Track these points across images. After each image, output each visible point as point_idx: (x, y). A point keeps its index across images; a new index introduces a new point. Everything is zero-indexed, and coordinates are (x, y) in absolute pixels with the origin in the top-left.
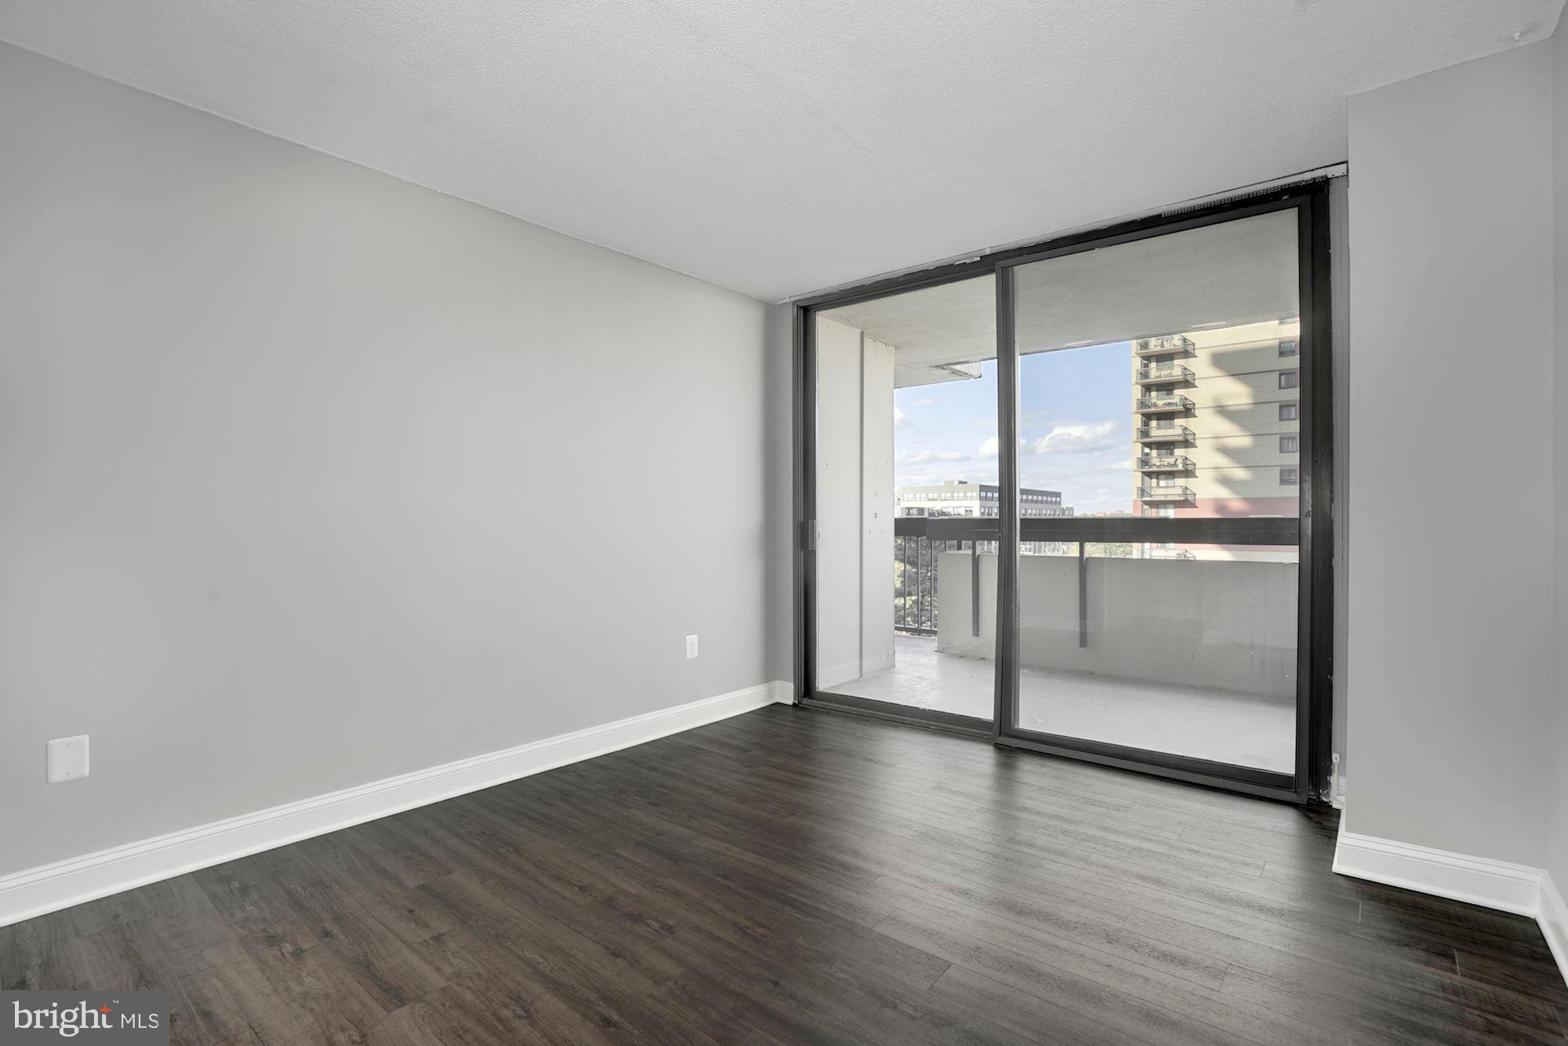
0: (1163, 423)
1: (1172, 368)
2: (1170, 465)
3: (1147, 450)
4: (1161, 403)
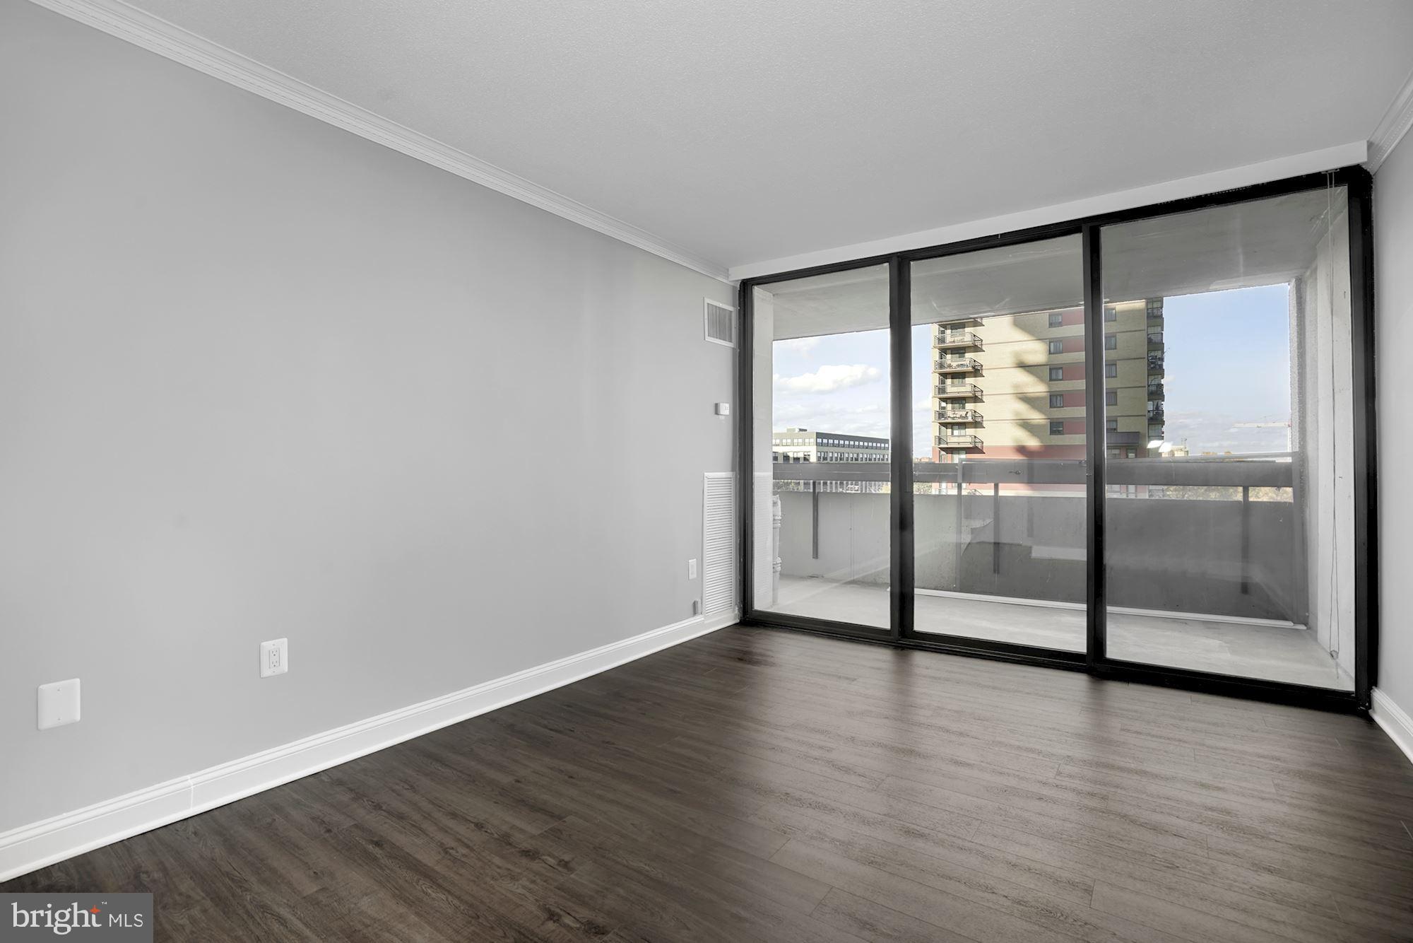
0: (956, 381)
1: (964, 335)
2: (962, 417)
3: (943, 404)
4: (954, 364)
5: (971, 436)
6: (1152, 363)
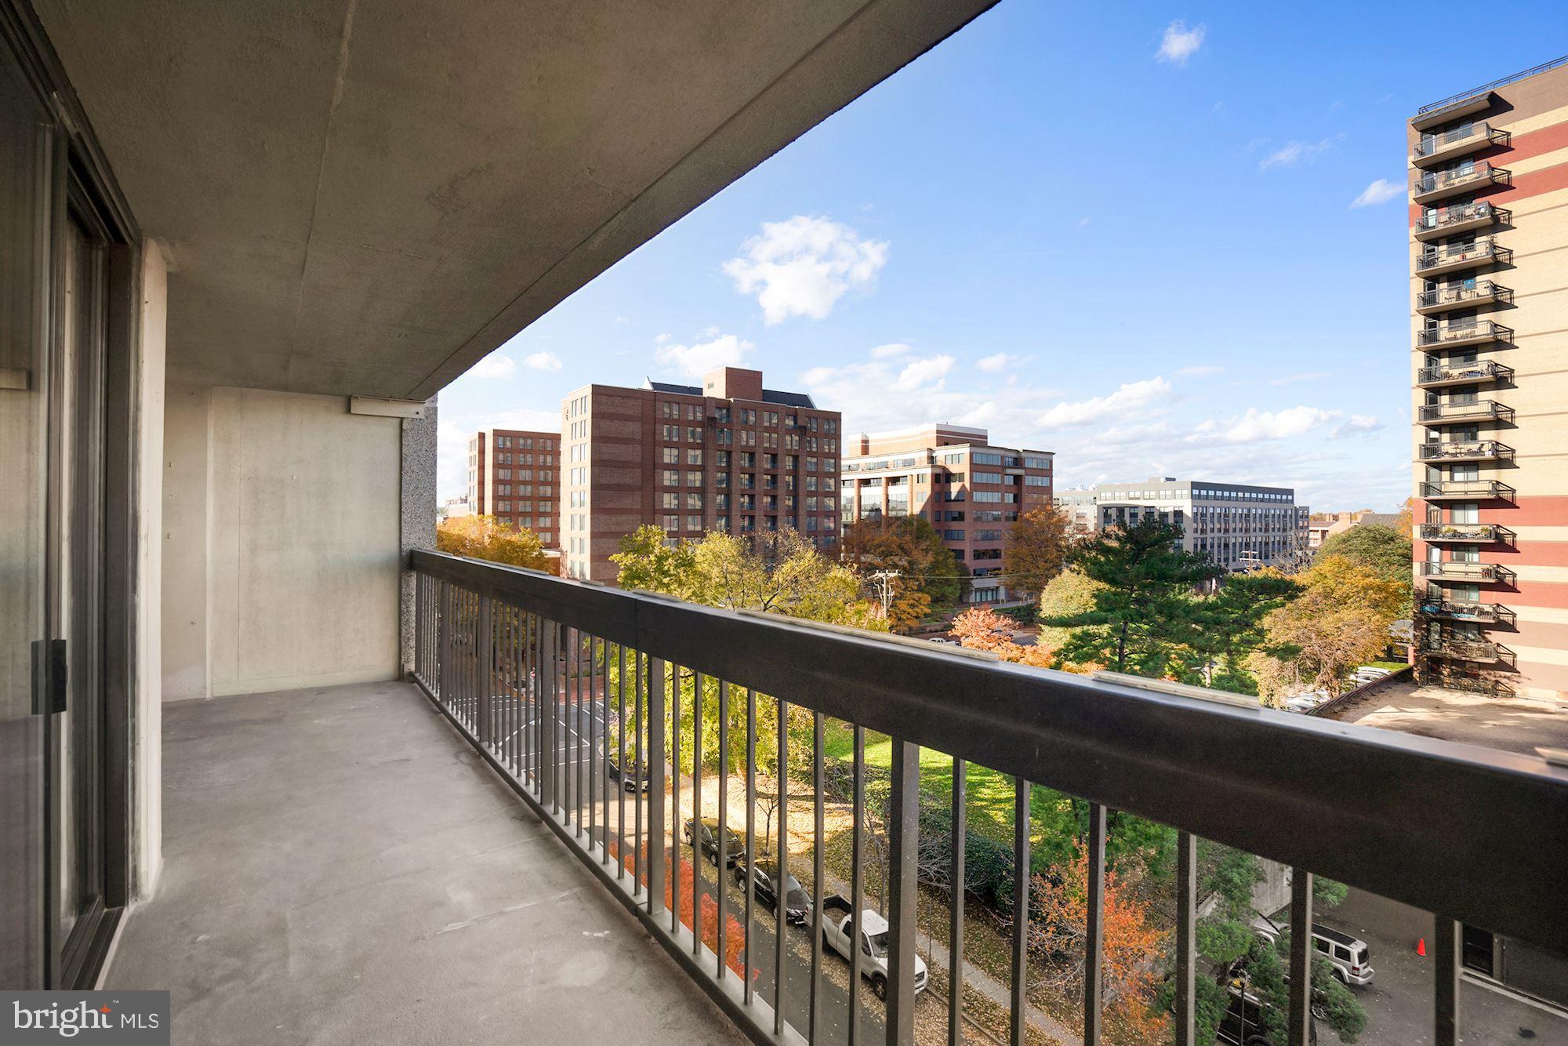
0: (1459, 398)
3: (1434, 434)
4: (1456, 372)
5: (1489, 481)
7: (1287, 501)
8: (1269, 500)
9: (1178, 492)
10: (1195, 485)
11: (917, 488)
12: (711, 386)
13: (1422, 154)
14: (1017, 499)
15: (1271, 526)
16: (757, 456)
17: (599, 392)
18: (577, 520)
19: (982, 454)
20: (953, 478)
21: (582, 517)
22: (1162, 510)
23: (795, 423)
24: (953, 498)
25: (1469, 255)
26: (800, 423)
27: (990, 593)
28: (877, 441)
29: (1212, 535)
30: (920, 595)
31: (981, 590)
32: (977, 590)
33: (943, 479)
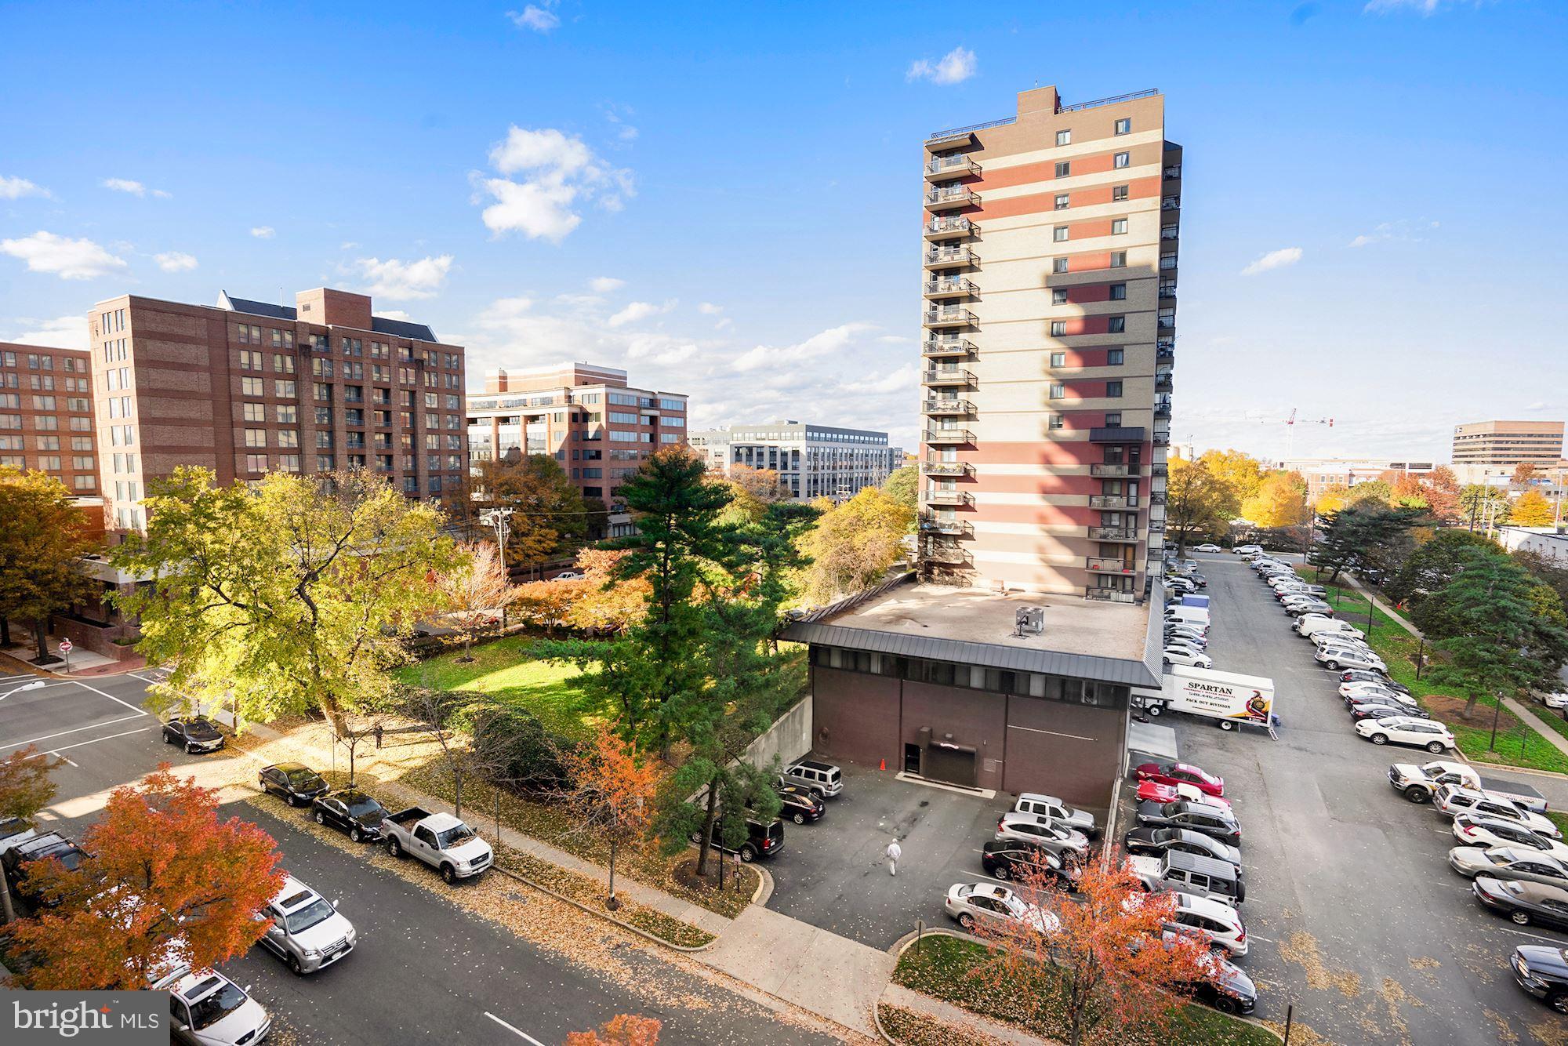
0: (948, 366)
1: (957, 312)
2: (952, 408)
3: (934, 393)
4: (946, 347)
5: (962, 430)
6: (1162, 350)
7: (883, 443)
8: (869, 442)
9: (796, 434)
10: (809, 428)
11: (555, 427)
12: (306, 308)
13: (932, 171)
14: (653, 438)
15: (870, 464)
16: (365, 391)
17: (139, 305)
18: (123, 460)
19: (617, 394)
20: (591, 418)
21: (129, 458)
22: (783, 450)
23: (411, 355)
24: (590, 437)
25: (956, 257)
26: (416, 356)
27: (627, 528)
28: (515, 378)
29: (823, 471)
30: (547, 531)
31: (618, 526)
32: (615, 526)
33: (580, 418)
